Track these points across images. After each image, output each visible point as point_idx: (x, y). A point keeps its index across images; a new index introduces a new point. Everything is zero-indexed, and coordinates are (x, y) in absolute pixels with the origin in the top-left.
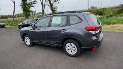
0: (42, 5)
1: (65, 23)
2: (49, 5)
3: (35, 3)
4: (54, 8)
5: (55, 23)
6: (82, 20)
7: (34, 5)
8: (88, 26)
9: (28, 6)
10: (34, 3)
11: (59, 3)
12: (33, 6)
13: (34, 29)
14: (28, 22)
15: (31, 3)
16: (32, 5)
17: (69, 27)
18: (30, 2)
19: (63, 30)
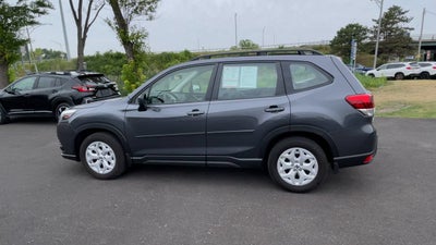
0: (78, 22)
1: (273, 85)
2: (113, 22)
3: (41, 9)
4: (133, 35)
5: (235, 85)
6: (331, 78)
7: (37, 17)
8: (351, 93)
9: (9, 21)
10: (36, 11)
11: (151, 18)
12: (32, 23)
13: (142, 108)
14: (35, 86)
15: (25, 8)
16: (28, 19)
17: (293, 97)
18: (21, 4)
19: (271, 107)
